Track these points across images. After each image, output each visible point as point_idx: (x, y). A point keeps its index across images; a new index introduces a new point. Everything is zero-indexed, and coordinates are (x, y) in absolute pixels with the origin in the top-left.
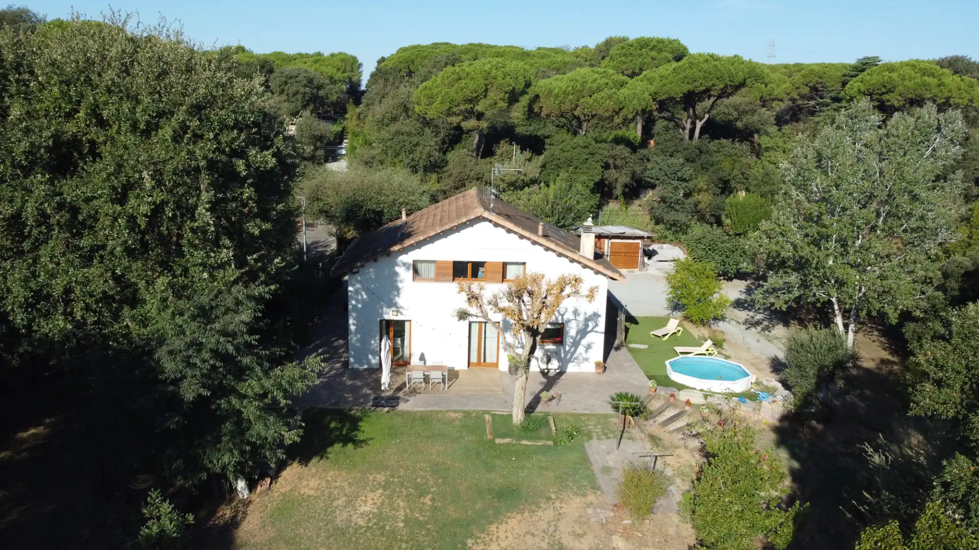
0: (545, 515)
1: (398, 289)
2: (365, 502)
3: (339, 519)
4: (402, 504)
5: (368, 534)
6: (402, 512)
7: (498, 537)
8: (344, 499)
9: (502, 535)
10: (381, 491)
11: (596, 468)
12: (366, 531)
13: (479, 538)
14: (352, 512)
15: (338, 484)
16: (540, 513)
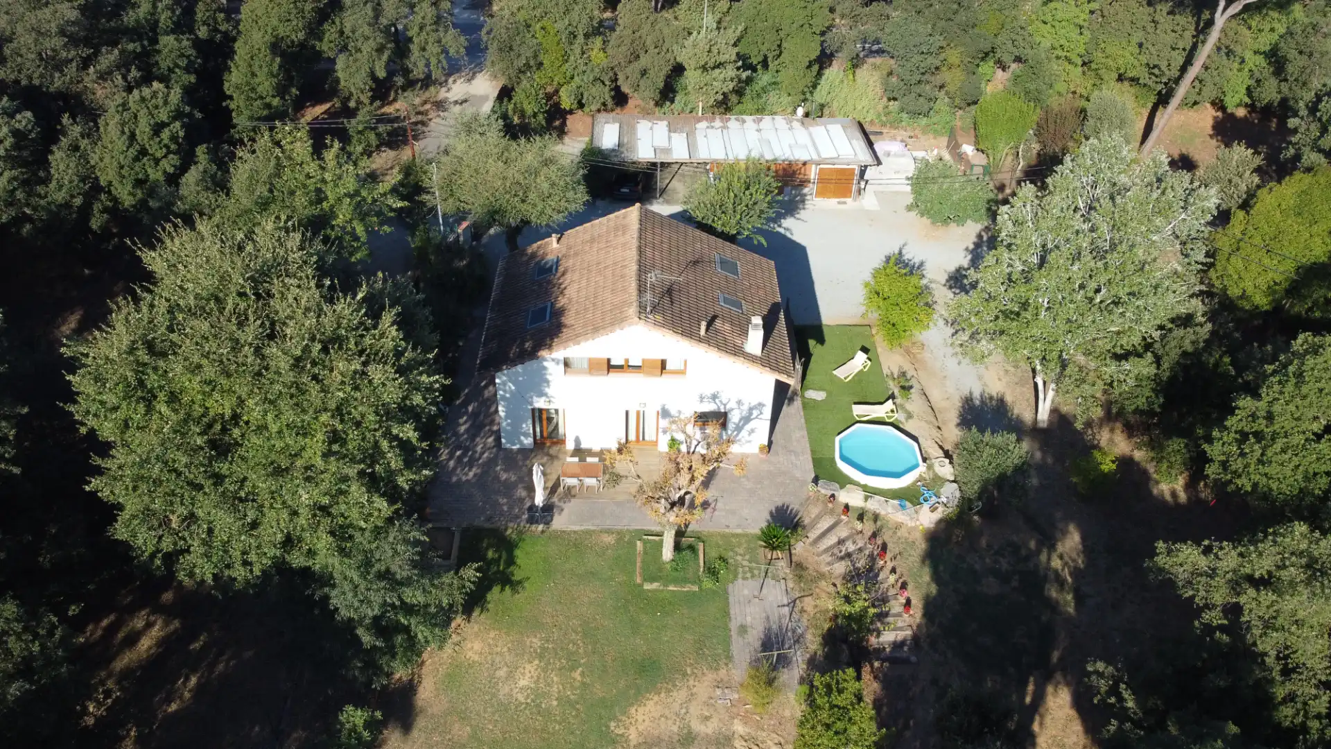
0: (680, 695)
1: (548, 382)
2: (523, 674)
3: (501, 693)
4: (555, 679)
5: (527, 712)
6: (555, 689)
7: (637, 720)
8: (505, 669)
9: (640, 718)
10: (537, 662)
11: (734, 625)
12: (525, 708)
13: (621, 721)
14: (513, 686)
15: (499, 649)
16: (675, 694)
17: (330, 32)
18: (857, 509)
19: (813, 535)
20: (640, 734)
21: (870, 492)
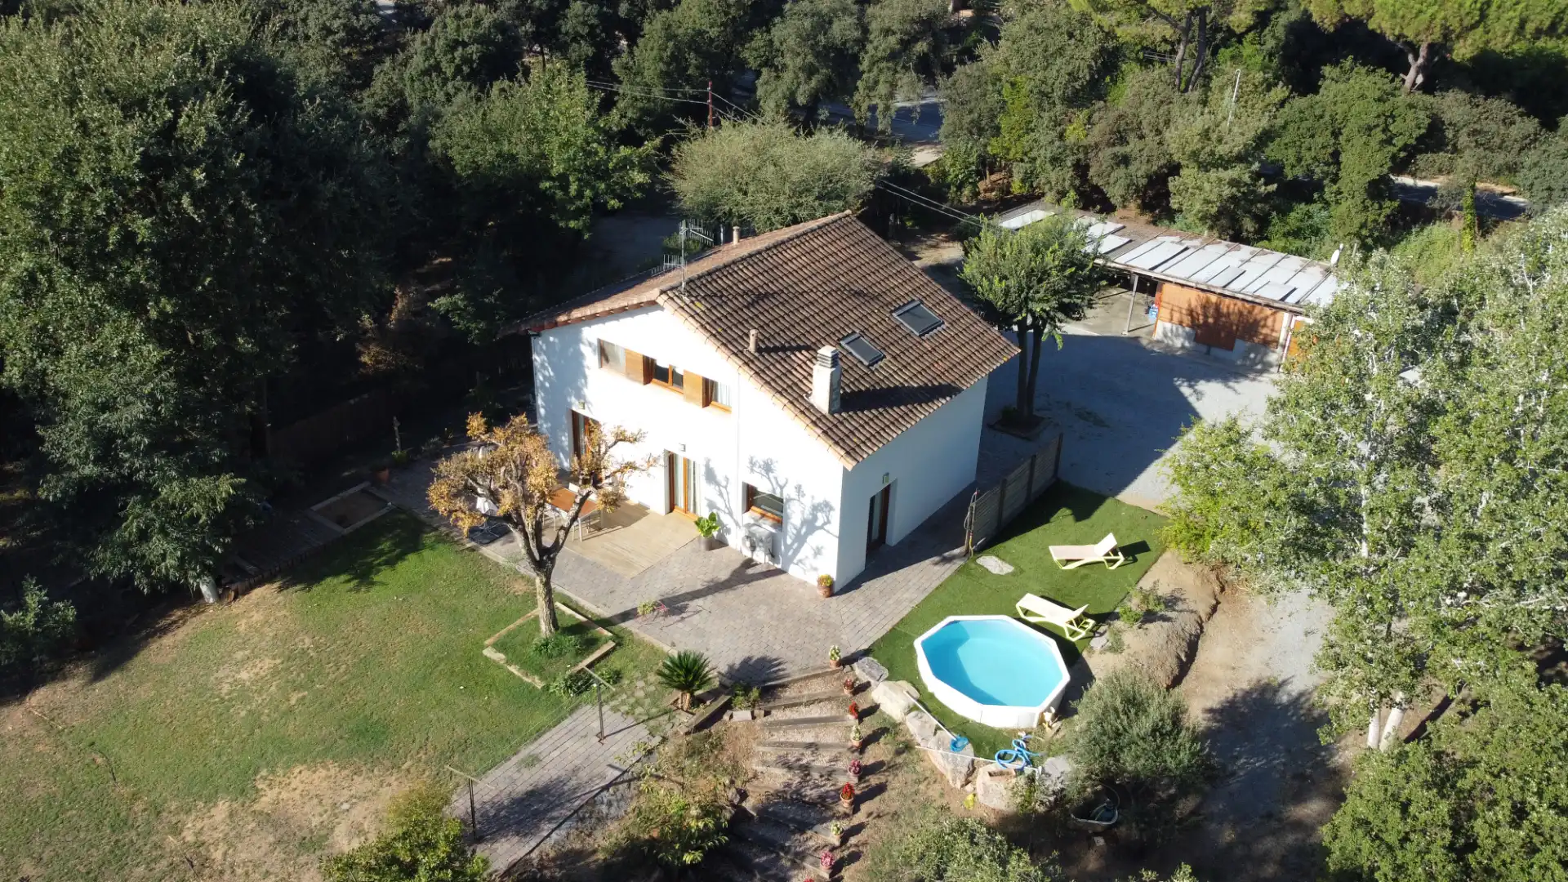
0: (362, 785)
1: (585, 377)
2: (254, 667)
3: (217, 675)
4: (273, 689)
5: (213, 707)
6: (260, 699)
7: (289, 783)
9: (295, 783)
10: (280, 662)
11: (527, 751)
13: (275, 773)
14: (233, 673)
16: (359, 780)
17: (759, 39)
18: (886, 718)
19: (778, 715)
20: (276, 802)
21: (926, 702)
